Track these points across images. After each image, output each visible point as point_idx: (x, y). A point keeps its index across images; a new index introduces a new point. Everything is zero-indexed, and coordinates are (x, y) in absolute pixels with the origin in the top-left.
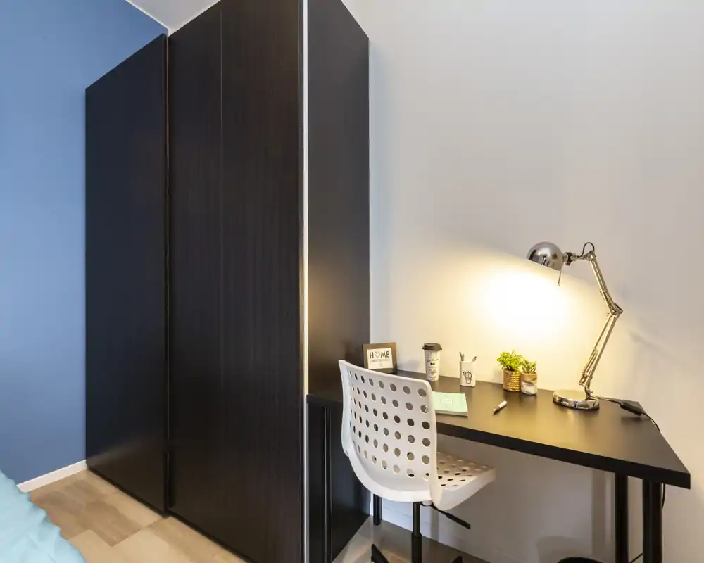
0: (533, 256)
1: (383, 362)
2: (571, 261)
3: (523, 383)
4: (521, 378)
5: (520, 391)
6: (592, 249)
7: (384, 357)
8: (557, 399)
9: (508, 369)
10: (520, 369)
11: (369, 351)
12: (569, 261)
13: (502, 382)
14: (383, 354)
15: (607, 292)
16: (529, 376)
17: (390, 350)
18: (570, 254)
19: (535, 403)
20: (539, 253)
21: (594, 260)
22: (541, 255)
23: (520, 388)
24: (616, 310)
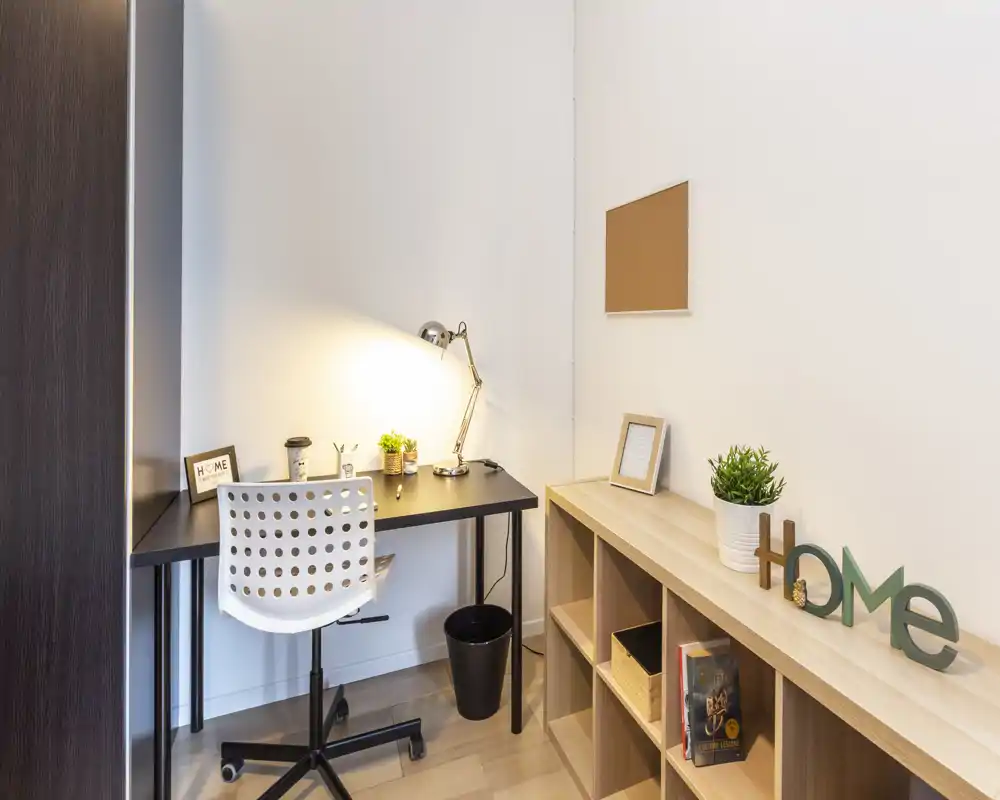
0: (424, 335)
1: (219, 478)
2: (452, 340)
3: (406, 464)
4: (403, 459)
5: (403, 473)
6: (465, 328)
7: (219, 471)
8: (438, 471)
9: (388, 452)
10: (402, 449)
11: (197, 466)
12: (450, 340)
13: (382, 467)
14: (217, 466)
16: (411, 454)
17: (227, 457)
18: (451, 333)
19: (416, 481)
20: (429, 332)
21: (465, 337)
22: (430, 334)
23: (403, 470)
24: (479, 382)
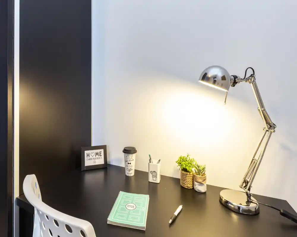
0: (205, 77)
1: (97, 160)
2: (236, 83)
3: (196, 183)
4: (194, 179)
5: (193, 188)
6: (252, 73)
7: (97, 156)
9: (184, 170)
10: (193, 171)
11: (86, 152)
12: (235, 83)
14: (97, 154)
15: (265, 110)
16: (200, 177)
17: (102, 150)
18: (235, 77)
20: (210, 75)
22: (211, 77)
23: (193, 186)
24: (271, 126)
